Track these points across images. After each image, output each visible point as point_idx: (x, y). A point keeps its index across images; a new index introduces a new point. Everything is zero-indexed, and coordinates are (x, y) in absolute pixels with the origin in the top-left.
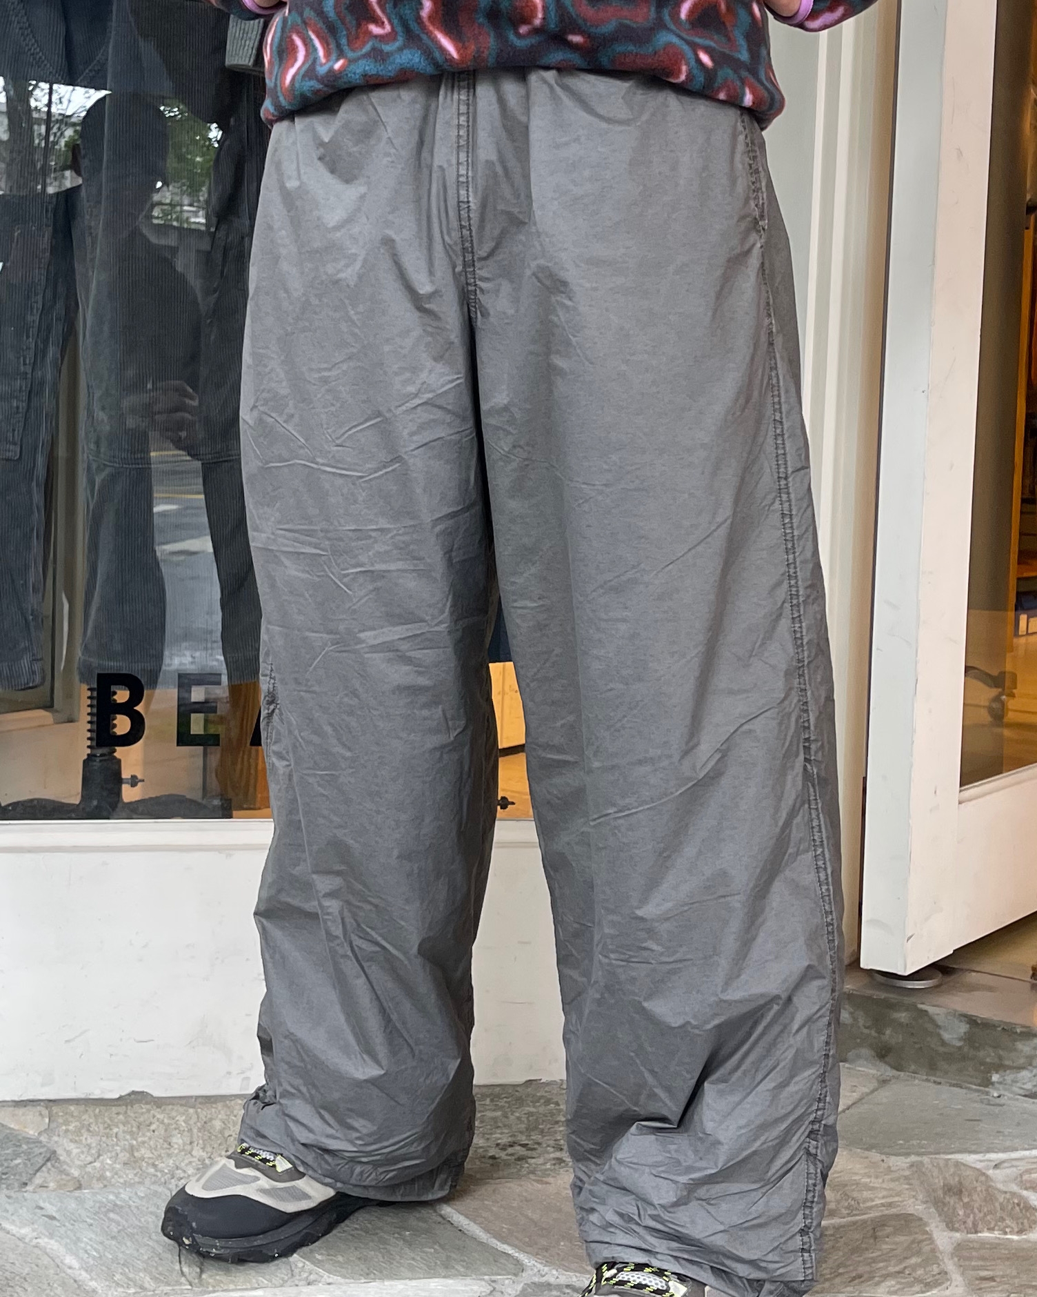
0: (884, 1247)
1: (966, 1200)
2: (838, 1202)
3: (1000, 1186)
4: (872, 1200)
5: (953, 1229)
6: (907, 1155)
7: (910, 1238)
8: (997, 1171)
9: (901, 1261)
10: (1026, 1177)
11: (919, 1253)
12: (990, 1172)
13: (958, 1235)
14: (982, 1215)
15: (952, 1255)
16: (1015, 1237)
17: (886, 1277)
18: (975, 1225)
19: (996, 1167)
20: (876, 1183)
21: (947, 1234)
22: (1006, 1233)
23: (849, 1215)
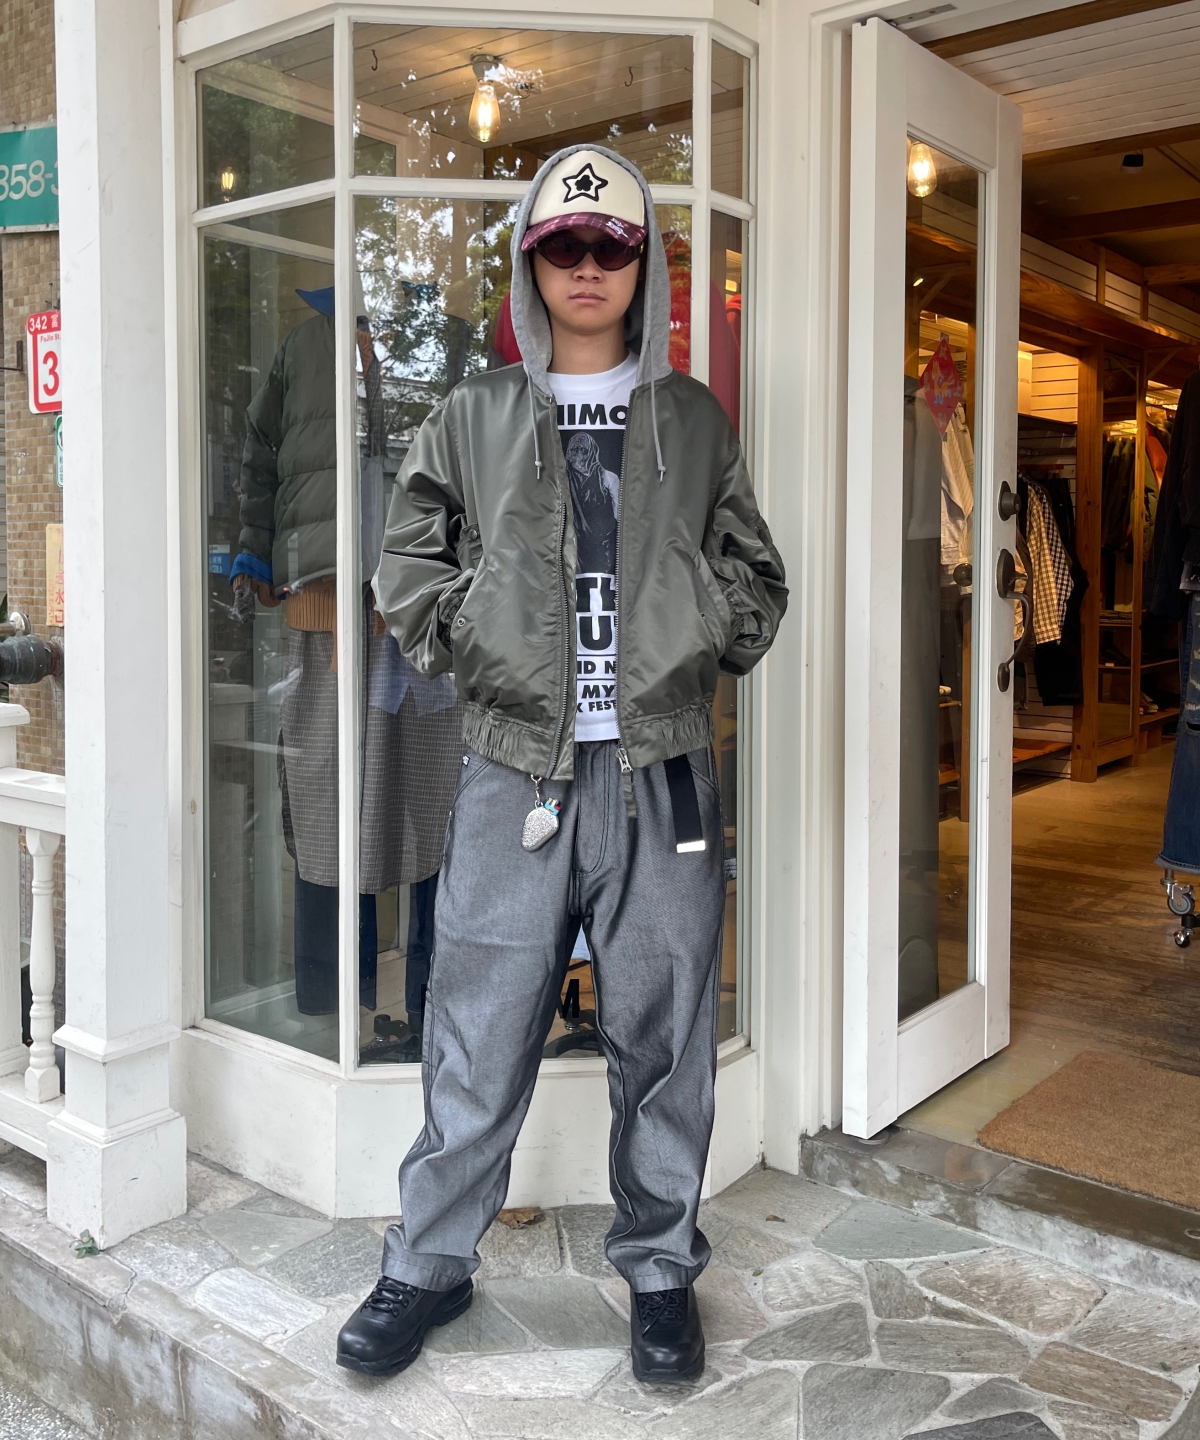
0: (839, 1327)
1: (888, 1293)
2: (819, 1294)
3: (909, 1282)
4: (836, 1293)
5: (878, 1314)
6: (859, 1259)
7: (854, 1321)
8: (909, 1271)
9: (846, 1338)
10: (924, 1278)
11: (856, 1333)
12: (905, 1272)
13: (880, 1319)
14: (894, 1304)
15: (876, 1333)
16: (911, 1321)
17: (837, 1349)
18: (890, 1312)
19: (908, 1268)
20: (840, 1279)
21: (875, 1317)
22: (906, 1318)
23: (823, 1304)
